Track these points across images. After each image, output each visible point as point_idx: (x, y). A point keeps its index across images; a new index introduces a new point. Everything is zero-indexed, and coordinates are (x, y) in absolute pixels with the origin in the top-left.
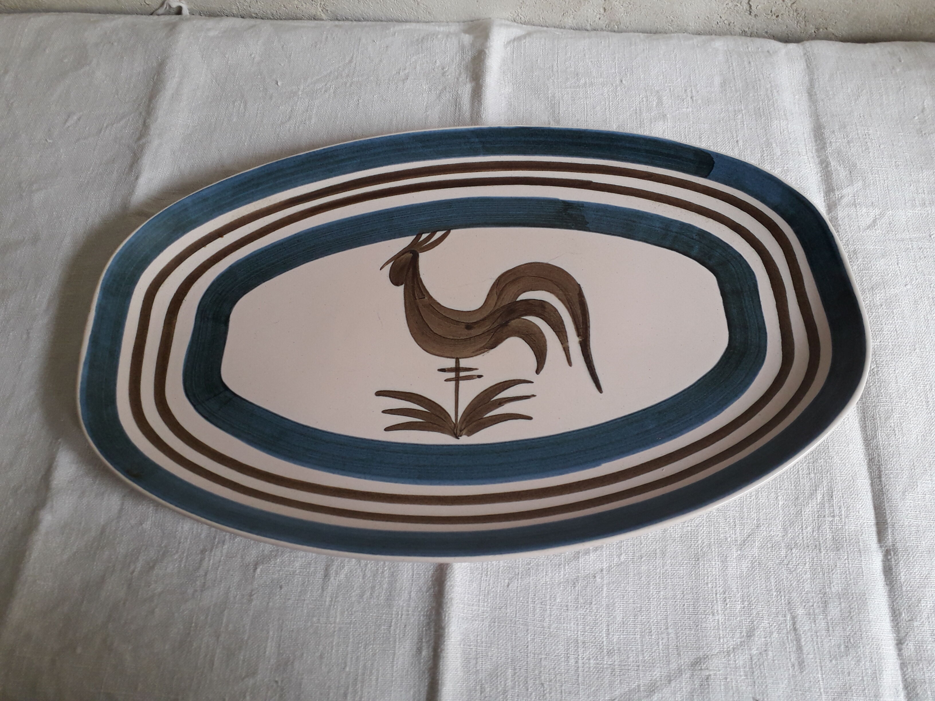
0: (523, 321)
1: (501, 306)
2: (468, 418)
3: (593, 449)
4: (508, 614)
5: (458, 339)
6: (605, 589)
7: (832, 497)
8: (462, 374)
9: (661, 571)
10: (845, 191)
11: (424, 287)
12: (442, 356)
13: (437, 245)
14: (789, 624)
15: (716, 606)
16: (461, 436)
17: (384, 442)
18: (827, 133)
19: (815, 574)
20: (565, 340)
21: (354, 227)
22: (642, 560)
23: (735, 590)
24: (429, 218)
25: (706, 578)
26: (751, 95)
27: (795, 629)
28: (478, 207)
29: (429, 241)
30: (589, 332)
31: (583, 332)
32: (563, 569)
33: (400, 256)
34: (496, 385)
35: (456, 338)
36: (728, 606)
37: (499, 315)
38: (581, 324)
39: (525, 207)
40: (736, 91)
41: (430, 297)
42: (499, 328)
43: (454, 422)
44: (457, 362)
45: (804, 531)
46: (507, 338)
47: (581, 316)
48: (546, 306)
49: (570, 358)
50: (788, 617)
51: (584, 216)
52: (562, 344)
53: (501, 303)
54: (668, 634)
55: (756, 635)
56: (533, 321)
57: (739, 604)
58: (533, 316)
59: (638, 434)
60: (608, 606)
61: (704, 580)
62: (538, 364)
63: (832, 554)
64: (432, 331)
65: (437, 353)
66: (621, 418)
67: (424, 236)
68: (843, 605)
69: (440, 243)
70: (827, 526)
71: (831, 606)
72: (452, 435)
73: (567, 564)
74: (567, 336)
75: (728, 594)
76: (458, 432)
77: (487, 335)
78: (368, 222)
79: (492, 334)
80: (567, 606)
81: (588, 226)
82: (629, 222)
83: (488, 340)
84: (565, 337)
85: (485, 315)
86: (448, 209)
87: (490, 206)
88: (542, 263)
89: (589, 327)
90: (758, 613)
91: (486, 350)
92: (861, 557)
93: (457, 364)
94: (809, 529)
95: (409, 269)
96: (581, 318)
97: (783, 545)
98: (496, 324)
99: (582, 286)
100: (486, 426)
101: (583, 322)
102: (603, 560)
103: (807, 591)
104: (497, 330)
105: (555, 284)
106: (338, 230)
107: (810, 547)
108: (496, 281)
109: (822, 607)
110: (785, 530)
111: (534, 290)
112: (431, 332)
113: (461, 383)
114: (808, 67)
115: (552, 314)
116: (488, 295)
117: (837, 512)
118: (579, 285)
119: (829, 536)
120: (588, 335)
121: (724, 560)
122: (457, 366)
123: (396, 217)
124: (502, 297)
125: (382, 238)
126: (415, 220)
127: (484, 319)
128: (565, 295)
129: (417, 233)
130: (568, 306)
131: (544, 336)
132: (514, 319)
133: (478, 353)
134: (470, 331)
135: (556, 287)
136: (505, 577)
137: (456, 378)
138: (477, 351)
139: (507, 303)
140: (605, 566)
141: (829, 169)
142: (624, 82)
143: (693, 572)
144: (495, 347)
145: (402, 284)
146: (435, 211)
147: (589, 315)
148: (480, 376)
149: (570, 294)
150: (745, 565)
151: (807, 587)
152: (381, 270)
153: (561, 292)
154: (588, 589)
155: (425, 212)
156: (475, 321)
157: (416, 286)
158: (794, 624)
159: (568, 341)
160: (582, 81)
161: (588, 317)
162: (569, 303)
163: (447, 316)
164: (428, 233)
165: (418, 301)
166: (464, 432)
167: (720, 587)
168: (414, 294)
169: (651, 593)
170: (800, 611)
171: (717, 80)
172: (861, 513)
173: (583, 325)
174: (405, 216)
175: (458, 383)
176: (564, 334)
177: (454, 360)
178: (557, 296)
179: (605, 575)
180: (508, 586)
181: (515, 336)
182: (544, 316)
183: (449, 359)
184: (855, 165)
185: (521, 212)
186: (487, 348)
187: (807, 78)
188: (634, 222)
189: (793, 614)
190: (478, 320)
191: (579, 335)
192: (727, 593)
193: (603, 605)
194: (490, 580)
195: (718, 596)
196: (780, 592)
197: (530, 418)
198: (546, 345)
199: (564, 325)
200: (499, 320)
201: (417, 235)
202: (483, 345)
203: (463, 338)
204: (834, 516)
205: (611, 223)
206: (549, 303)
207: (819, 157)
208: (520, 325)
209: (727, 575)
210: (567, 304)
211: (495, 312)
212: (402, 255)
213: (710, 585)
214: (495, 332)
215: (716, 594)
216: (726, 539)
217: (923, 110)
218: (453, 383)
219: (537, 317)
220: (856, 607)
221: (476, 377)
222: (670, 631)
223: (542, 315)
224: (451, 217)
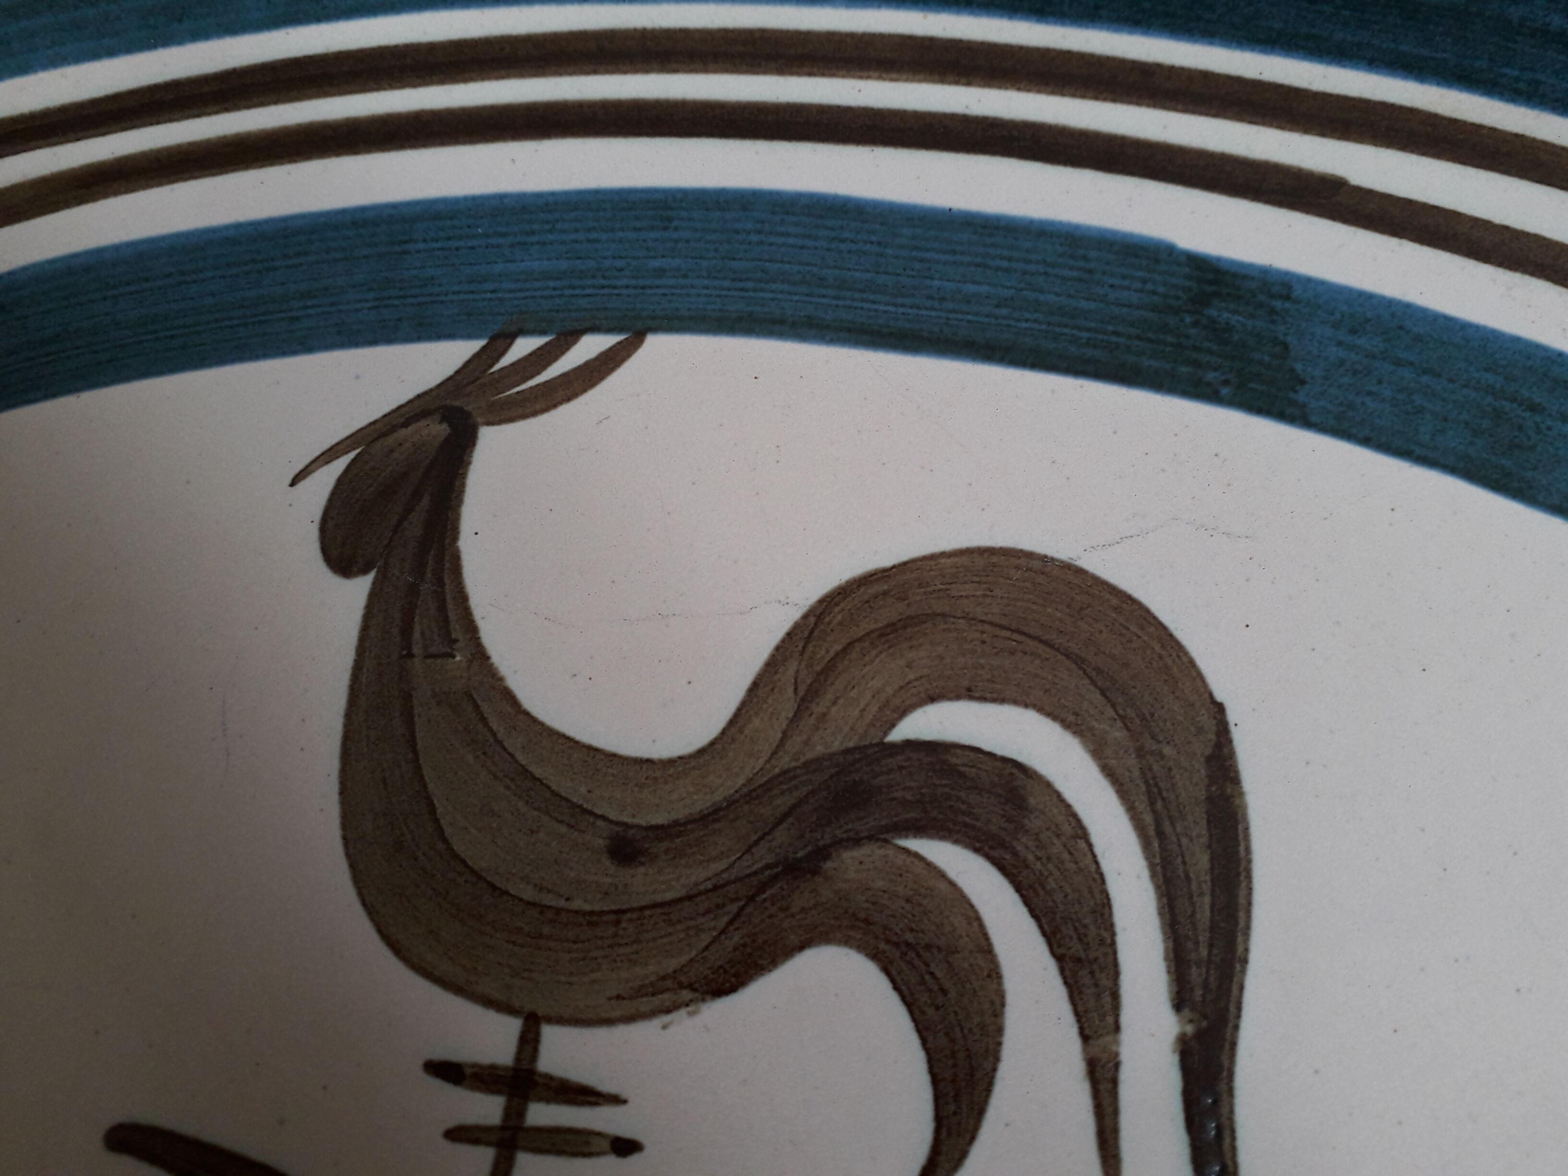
0: (901, 859)
1: (810, 755)
5: (558, 911)
8: (538, 1113)
11: (462, 598)
12: (458, 990)
13: (569, 399)
20: (1103, 1017)
21: (234, 271)
24: (564, 265)
28: (791, 241)
29: (539, 373)
30: (1241, 988)
31: (1205, 985)
33: (394, 429)
35: (549, 900)
37: (789, 800)
39: (1005, 264)
41: (480, 655)
42: (775, 878)
46: (802, 948)
47: (1206, 888)
48: (1032, 801)
49: (1116, 1131)
51: (1286, 346)
52: (1085, 1038)
53: (807, 743)
56: (952, 874)
58: (956, 842)
62: (938, 1130)
64: (445, 841)
69: (584, 390)
74: (1115, 996)
77: (708, 911)
78: (298, 254)
79: (734, 908)
81: (1301, 396)
82: (1507, 405)
83: (705, 939)
84: (1107, 998)
85: (718, 796)
86: (653, 235)
87: (842, 241)
88: (1044, 558)
89: (1245, 961)
91: (686, 995)
95: (417, 495)
96: (1207, 900)
98: (763, 856)
99: (1232, 716)
101: (1213, 928)
104: (762, 888)
105: (1093, 682)
106: (169, 275)
108: (805, 617)
111: (983, 699)
112: (440, 846)
113: (526, 1165)
115: (1057, 848)
116: (755, 686)
118: (1220, 708)
120: (1232, 1008)
123: (422, 246)
124: (817, 710)
125: (339, 333)
126: (498, 268)
128: (1140, 752)
129: (496, 328)
130: (1148, 818)
131: (994, 974)
132: (856, 842)
133: (645, 1004)
135: (1097, 697)
137: (503, 1128)
138: (639, 992)
139: (837, 745)
144: (733, 990)
145: (364, 571)
146: (593, 235)
147: (1250, 889)
149: (1167, 750)
152: (292, 484)
153: (1118, 733)
155: (551, 237)
156: (660, 819)
157: (426, 587)
159: (1117, 1028)
161: (1242, 901)
162: (1152, 804)
163: (538, 772)
164: (542, 333)
165: (417, 665)
168: (406, 632)
173: (1211, 946)
174: (461, 243)
176: (1105, 982)
177: (513, 1026)
181: (846, 942)
182: (1015, 854)
185: (984, 289)
186: (691, 987)
188: (1534, 408)
190: (680, 813)
191: (1179, 1004)
198: (1000, 1030)
199: (1111, 928)
200: (781, 835)
201: (493, 339)
202: (673, 964)
203: (587, 907)
205: (1418, 399)
206: (1048, 785)
208: (880, 884)
210: (1142, 805)
211: (767, 786)
212: (405, 425)
214: (751, 899)
218: (485, 1156)
219: (977, 850)
221: (606, 1145)
223: (1002, 844)
224: (661, 272)
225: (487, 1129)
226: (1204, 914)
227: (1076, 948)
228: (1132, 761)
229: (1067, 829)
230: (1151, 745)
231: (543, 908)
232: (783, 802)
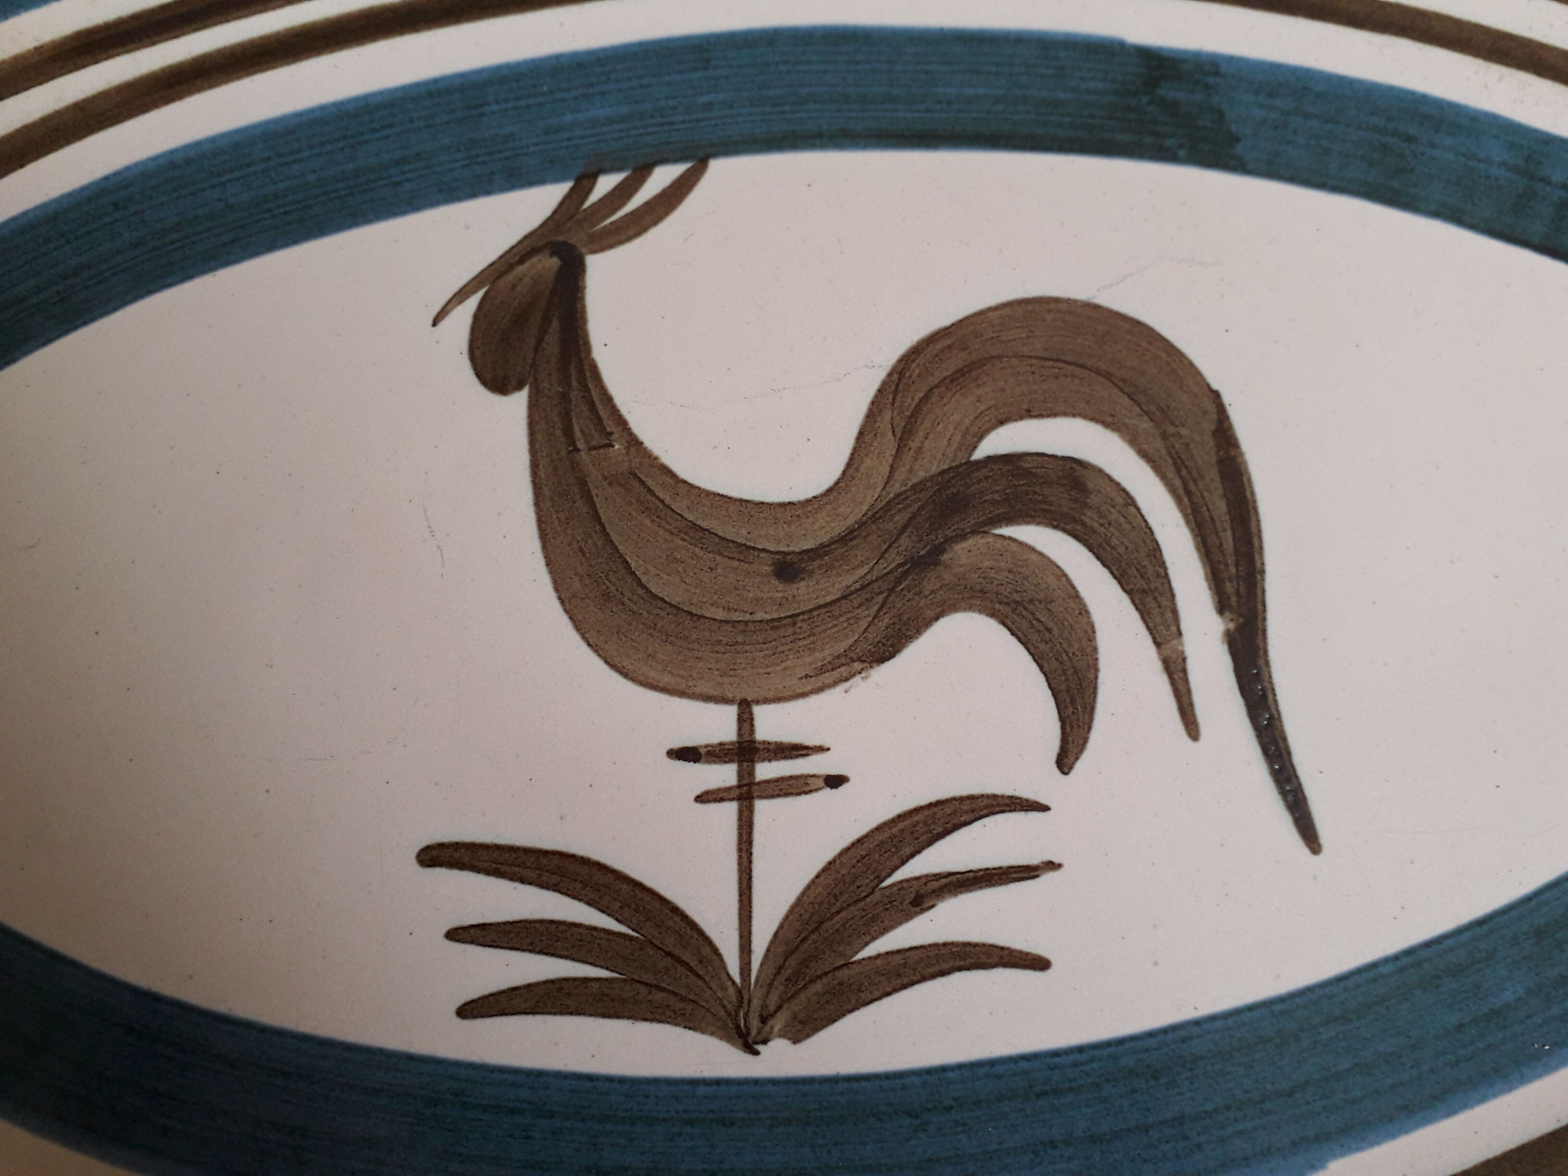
0: (999, 543)
1: (915, 480)
2: (792, 962)
3: (1291, 1094)
5: (746, 623)
8: (765, 771)
11: (608, 399)
12: (682, 694)
13: (655, 223)
16: (765, 1042)
17: (457, 1064)
20: (1168, 628)
21: (329, 148)
24: (625, 110)
28: (815, 67)
30: (1263, 591)
31: (1238, 594)
33: (511, 267)
34: (900, 817)
35: (736, 616)
37: (906, 515)
38: (1231, 560)
39: (994, 69)
41: (634, 443)
42: (905, 574)
43: (737, 979)
44: (745, 720)
46: (937, 618)
47: (1227, 525)
48: (1090, 485)
49: (1191, 705)
51: (1222, 112)
52: (1158, 644)
53: (911, 471)
56: (1039, 547)
58: (1039, 524)
59: (1460, 1027)
62: (1063, 728)
64: (643, 586)
65: (666, 679)
66: (1396, 958)
67: (606, 184)
69: (667, 213)
72: (729, 1039)
74: (1175, 612)
76: (755, 1023)
77: (861, 605)
78: (384, 127)
79: (880, 598)
81: (1239, 149)
82: (1390, 140)
83: (864, 624)
84: (1169, 615)
85: (850, 521)
86: (696, 75)
87: (858, 63)
88: (1068, 301)
89: (1263, 572)
91: (857, 666)
93: (746, 726)
95: (546, 320)
96: (1229, 533)
98: (894, 559)
99: (1226, 399)
100: (865, 996)
101: (1237, 552)
104: (898, 582)
105: (1121, 390)
106: (269, 159)
108: (890, 375)
111: (1040, 416)
112: (640, 591)
113: (763, 808)
115: (1114, 515)
116: (861, 434)
118: (1216, 395)
120: (1260, 607)
122: (746, 738)
123: (495, 107)
124: (914, 445)
125: (440, 191)
126: (568, 118)
127: (845, 539)
128: (1164, 436)
129: (578, 171)
130: (1178, 483)
131: (1084, 611)
133: (827, 678)
134: (791, 589)
135: (1126, 401)
137: (739, 786)
138: (822, 671)
139: (934, 470)
144: (892, 656)
145: (519, 387)
146: (645, 81)
147: (1258, 521)
148: (835, 781)
149: (1183, 431)
152: (434, 324)
153: (1146, 425)
155: (606, 87)
156: (809, 544)
157: (575, 395)
159: (1180, 634)
161: (1254, 530)
162: (1178, 471)
163: (704, 524)
164: (620, 169)
165: (584, 457)
166: (778, 1023)
168: (568, 432)
173: (1237, 565)
174: (531, 101)
175: (751, 810)
176: (1165, 603)
177: (731, 712)
178: (1133, 440)
181: (970, 608)
182: (1084, 524)
183: (712, 707)
185: (981, 91)
186: (860, 660)
188: (1409, 139)
190: (824, 538)
191: (1222, 607)
197: (1040, 964)
198: (1095, 650)
199: (1163, 564)
201: (578, 180)
203: (768, 617)
205: (1325, 143)
206: (1101, 471)
208: (987, 563)
210: (1171, 474)
211: (889, 505)
212: (521, 262)
214: (891, 591)
218: (729, 810)
219: (1055, 527)
221: (821, 783)
223: (1074, 520)
224: (709, 106)
225: (728, 789)
227: (1140, 583)
228: (1159, 444)
229: (1119, 500)
230: (1171, 429)
231: (734, 623)
232: (901, 518)
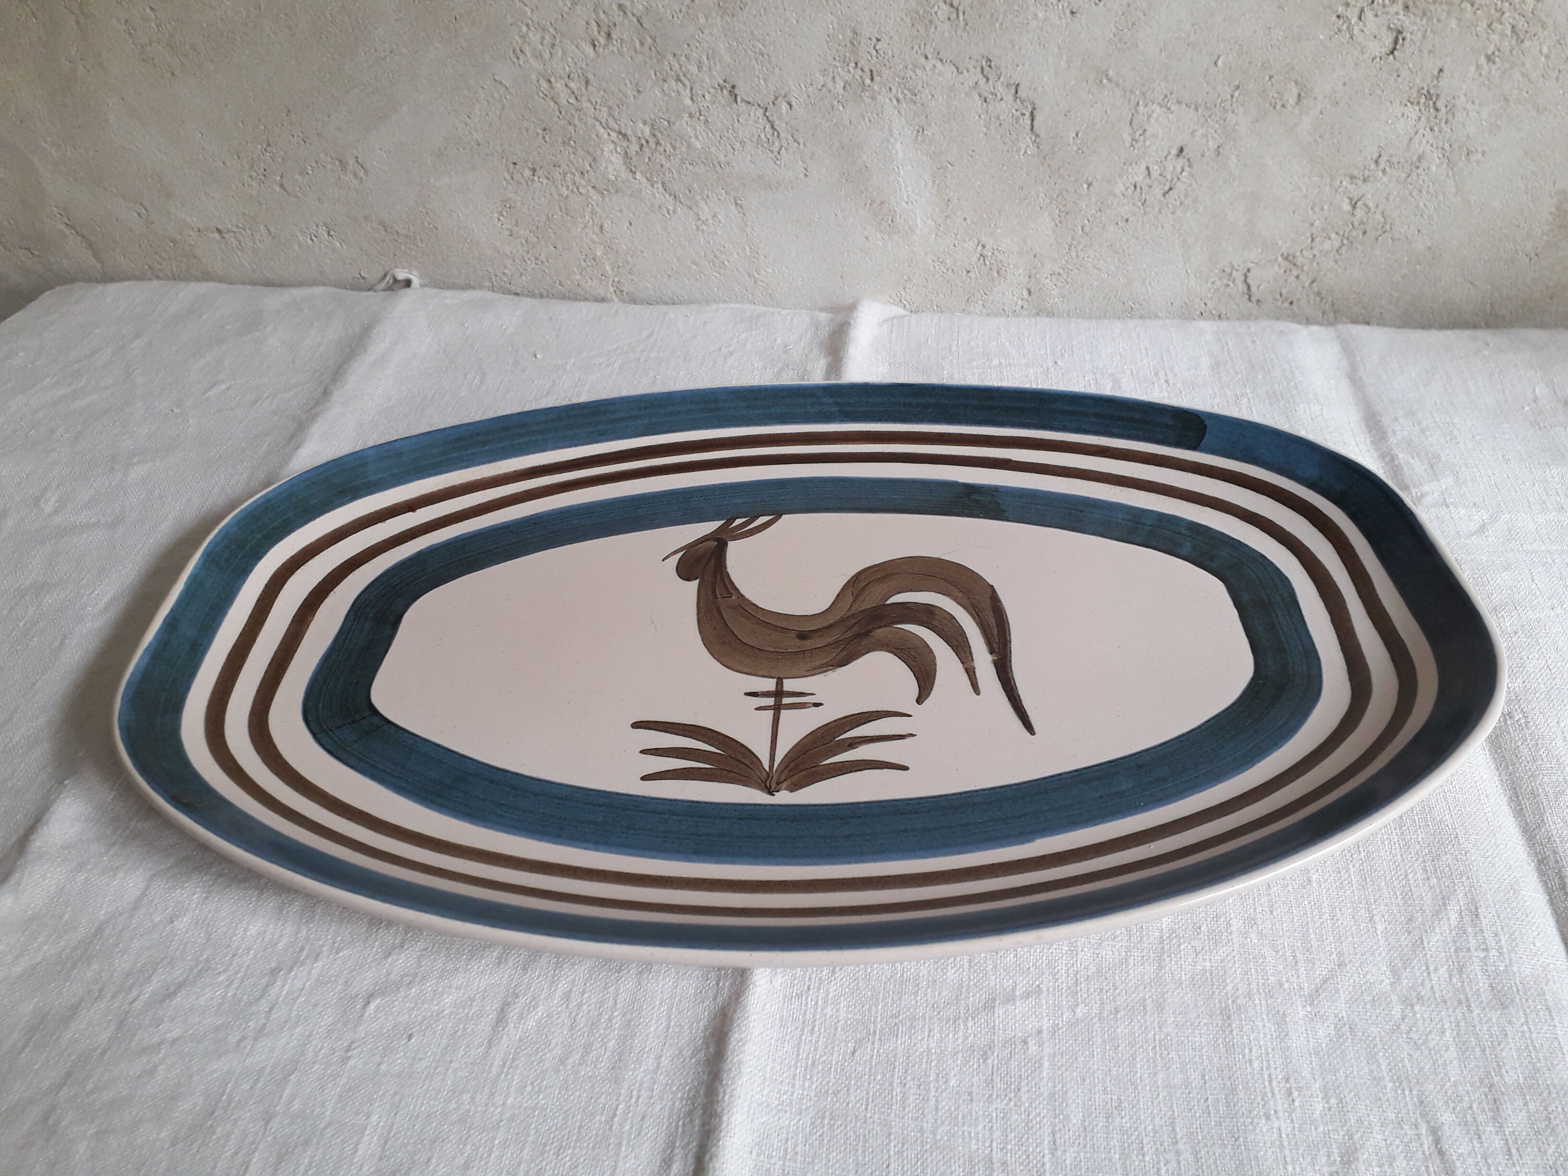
2: (792, 765)
3: (1020, 817)
4: (850, 1105)
6: (1046, 1064)
7: (1477, 916)
8: (786, 701)
9: (1157, 1037)
10: (1426, 488)
14: (1427, 1142)
15: (1272, 1103)
16: (778, 791)
17: (638, 796)
18: (1386, 420)
19: (1465, 1051)
21: (627, 509)
22: (1119, 1016)
23: (1309, 1076)
24: (750, 500)
25: (1247, 1050)
26: (1260, 377)
27: (1441, 1153)
28: (829, 489)
31: (999, 648)
32: (962, 1027)
34: (845, 717)
36: (1297, 1104)
38: (996, 637)
39: (903, 490)
40: (1236, 373)
43: (768, 769)
44: (780, 683)
45: (1433, 975)
49: (977, 683)
50: (1423, 1129)
51: (999, 504)
54: (1178, 1153)
55: (1361, 1160)
57: (1319, 1102)
59: (1101, 797)
60: (1052, 1096)
61: (1244, 1056)
63: (1494, 1016)
65: (746, 670)
66: (1070, 772)
67: (738, 522)
68: (1532, 1106)
70: (1476, 966)
71: (1507, 1109)
72: (762, 790)
73: (970, 1019)
75: (1295, 1082)
76: (774, 785)
78: (650, 503)
80: (970, 1094)
81: (1006, 514)
82: (1072, 511)
84: (968, 654)
86: (779, 490)
87: (847, 487)
89: (1010, 642)
90: (1360, 1121)
92: (1553, 1019)
93: (780, 686)
94: (1442, 971)
97: (1394, 998)
98: (849, 634)
100: (824, 777)
102: (1041, 1013)
103: (1455, 1081)
107: (1449, 1003)
109: (1490, 1110)
110: (1396, 973)
113: (784, 713)
114: (1344, 349)
116: (838, 595)
117: (1491, 942)
119: (1483, 985)
121: (1281, 1020)
122: (779, 689)
123: (697, 498)
124: (861, 599)
125: (672, 522)
126: (726, 502)
127: (830, 627)
128: (968, 598)
131: (931, 652)
132: (880, 627)
133: (817, 671)
134: (804, 642)
136: (848, 1037)
138: (815, 668)
140: (1046, 1025)
141: (1396, 463)
142: (1060, 363)
143: (1220, 1040)
146: (758, 491)
148: (817, 705)
150: (1324, 1031)
151: (1454, 1072)
154: (1013, 1064)
155: (743, 493)
158: (1437, 1141)
160: (995, 362)
166: (784, 785)
167: (1276, 1068)
168: (714, 592)
169: (1139, 1074)
170: (1446, 1118)
171: (1205, 363)
172: (1538, 945)
174: (711, 497)
175: (779, 713)
178: (955, 599)
179: (1044, 1039)
180: (853, 1054)
183: (765, 679)
184: (1438, 457)
187: (1345, 362)
188: (1081, 511)
189: (1433, 1123)
192: (1292, 1080)
193: (1042, 1094)
194: (817, 1042)
195: (1274, 1084)
196: (1400, 1083)
197: (905, 768)
200: (855, 629)
202: (825, 661)
204: (1486, 950)
207: (1377, 450)
209: (1288, 1047)
210: (971, 609)
213: (1256, 1065)
215: (1270, 1081)
216: (1281, 985)
217: (1535, 400)
218: (771, 713)
220: (1560, 1109)
222: (1181, 1146)
223: (928, 623)
224: (784, 500)
226: (995, 631)
227: (956, 643)
228: (967, 601)
229: (948, 617)
230: (971, 596)
231: (777, 652)
232: (853, 621)
